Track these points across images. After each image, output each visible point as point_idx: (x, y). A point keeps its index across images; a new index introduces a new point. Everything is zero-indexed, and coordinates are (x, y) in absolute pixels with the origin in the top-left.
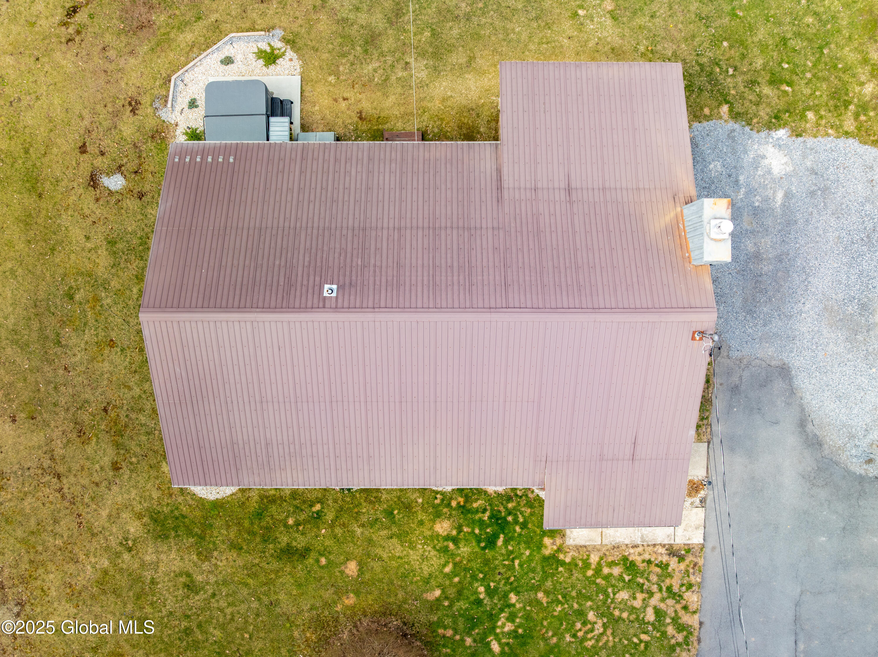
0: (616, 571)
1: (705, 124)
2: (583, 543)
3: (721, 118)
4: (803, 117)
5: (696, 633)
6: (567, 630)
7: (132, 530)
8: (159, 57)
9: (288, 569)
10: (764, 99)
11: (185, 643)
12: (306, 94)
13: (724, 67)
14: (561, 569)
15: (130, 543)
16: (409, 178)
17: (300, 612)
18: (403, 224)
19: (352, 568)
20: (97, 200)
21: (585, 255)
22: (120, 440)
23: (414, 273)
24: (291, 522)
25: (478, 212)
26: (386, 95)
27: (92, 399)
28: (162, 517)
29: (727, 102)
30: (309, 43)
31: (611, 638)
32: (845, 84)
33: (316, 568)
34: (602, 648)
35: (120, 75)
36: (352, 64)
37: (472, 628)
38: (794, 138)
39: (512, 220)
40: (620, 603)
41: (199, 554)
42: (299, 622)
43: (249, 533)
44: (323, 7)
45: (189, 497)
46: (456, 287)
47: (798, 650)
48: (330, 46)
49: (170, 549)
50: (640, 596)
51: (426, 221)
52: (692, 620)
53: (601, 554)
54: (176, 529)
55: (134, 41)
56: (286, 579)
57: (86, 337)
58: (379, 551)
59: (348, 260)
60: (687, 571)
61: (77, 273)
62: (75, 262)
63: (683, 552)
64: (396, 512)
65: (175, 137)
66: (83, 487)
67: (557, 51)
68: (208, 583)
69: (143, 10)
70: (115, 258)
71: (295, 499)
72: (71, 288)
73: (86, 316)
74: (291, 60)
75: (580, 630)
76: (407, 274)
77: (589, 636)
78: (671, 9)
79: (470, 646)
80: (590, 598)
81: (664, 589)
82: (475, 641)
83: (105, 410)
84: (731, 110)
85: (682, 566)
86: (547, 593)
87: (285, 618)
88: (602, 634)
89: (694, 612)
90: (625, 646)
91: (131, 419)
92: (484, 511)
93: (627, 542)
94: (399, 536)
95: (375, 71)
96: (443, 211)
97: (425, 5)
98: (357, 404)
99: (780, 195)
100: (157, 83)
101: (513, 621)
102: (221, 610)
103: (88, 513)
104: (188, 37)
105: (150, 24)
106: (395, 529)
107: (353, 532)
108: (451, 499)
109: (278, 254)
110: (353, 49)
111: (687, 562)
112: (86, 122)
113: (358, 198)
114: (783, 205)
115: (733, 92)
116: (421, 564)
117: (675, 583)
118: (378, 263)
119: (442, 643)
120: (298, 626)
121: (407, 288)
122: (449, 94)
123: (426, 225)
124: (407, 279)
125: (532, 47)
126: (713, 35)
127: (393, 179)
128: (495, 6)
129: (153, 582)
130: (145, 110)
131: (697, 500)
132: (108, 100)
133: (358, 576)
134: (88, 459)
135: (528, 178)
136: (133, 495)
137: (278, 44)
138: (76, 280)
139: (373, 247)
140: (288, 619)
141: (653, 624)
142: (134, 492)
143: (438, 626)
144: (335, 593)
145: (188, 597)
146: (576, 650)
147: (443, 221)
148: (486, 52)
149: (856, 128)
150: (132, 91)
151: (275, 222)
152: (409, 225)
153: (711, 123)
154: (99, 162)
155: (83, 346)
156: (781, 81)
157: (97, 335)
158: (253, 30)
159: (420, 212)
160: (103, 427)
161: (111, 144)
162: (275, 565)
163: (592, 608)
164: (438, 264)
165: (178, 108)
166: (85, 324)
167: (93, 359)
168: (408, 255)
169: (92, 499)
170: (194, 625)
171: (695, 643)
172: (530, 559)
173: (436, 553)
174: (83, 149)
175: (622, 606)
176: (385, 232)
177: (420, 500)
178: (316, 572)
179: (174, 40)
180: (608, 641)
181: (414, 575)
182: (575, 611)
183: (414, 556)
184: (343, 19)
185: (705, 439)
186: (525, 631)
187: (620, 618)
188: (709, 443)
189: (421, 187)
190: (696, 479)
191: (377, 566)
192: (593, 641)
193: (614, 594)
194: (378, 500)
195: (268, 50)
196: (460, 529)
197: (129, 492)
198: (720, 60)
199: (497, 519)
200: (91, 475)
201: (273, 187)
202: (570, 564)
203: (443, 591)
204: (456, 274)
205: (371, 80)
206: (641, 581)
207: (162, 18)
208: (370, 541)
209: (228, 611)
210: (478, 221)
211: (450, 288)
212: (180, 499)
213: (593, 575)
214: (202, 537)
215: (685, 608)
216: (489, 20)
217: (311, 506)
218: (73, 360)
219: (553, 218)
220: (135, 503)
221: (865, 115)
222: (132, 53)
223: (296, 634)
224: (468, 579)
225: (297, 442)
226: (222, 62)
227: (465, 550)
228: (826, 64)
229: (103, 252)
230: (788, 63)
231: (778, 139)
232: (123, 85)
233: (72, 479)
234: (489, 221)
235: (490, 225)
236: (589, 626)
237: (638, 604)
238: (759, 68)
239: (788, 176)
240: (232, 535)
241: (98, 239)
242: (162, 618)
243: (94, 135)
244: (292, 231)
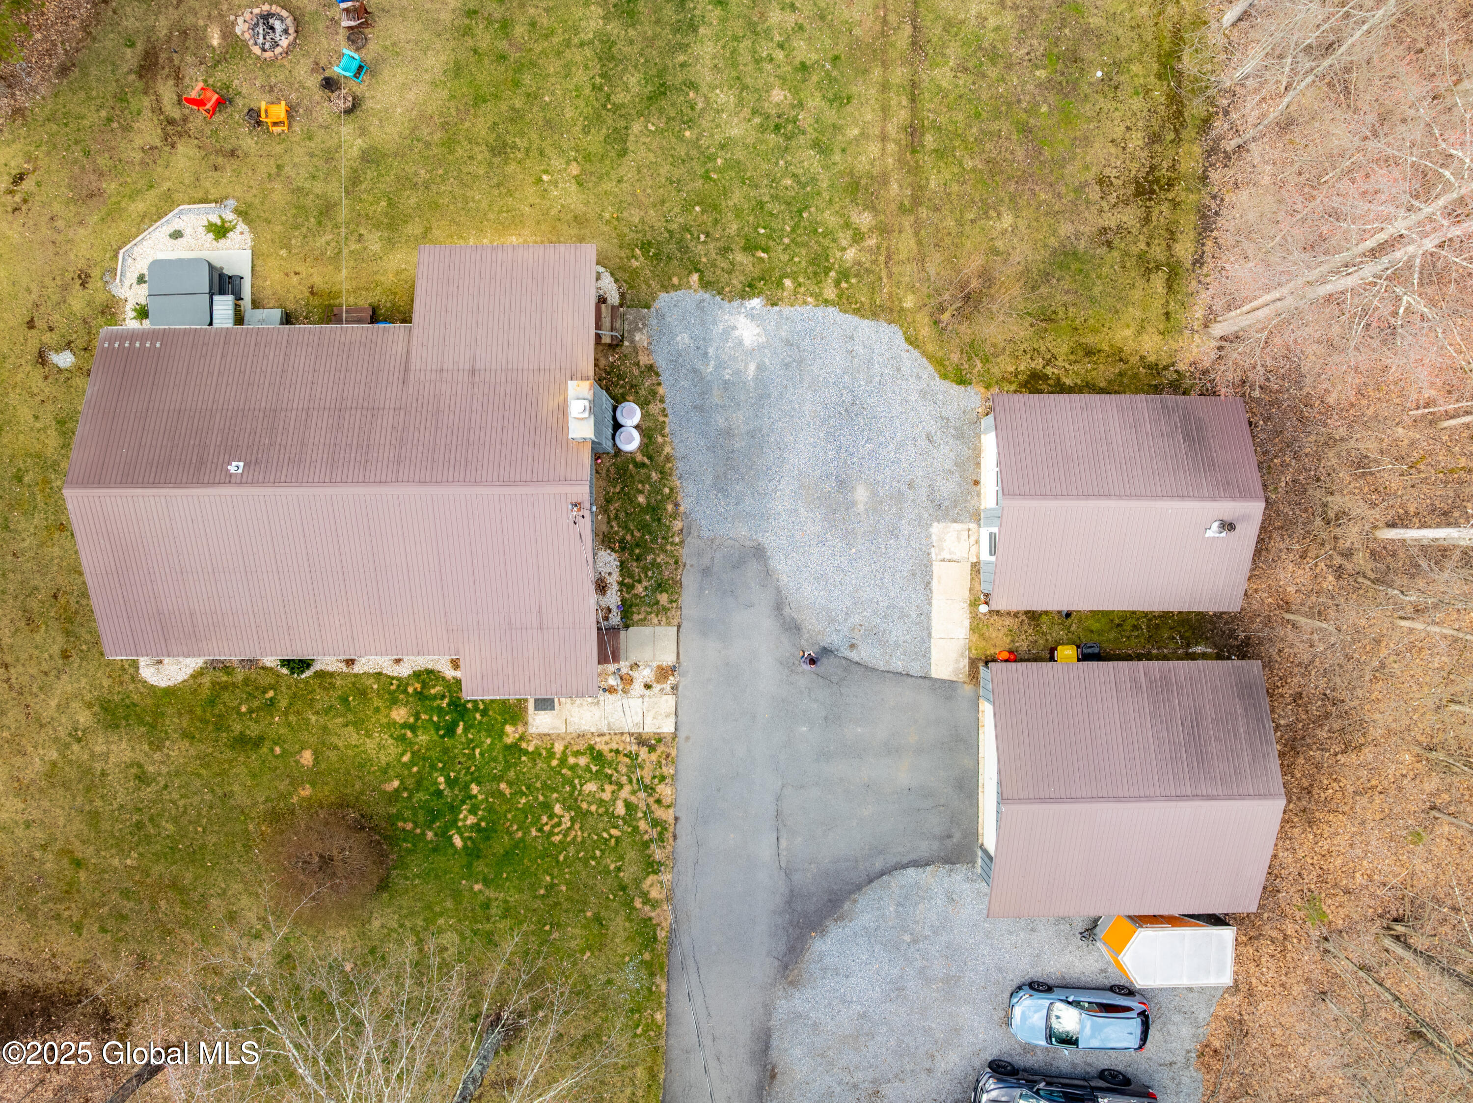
0: (583, 761)
1: (673, 294)
2: (546, 731)
3: (690, 287)
4: (780, 284)
5: (671, 829)
6: (533, 824)
7: (82, 720)
8: (109, 227)
9: (242, 759)
10: (737, 267)
11: (136, 838)
12: (258, 269)
13: (696, 234)
14: (524, 758)
15: (80, 733)
16: (323, 360)
17: (255, 804)
18: (311, 406)
19: (307, 758)
20: (46, 378)
21: (477, 433)
22: (70, 628)
23: (315, 451)
24: (244, 709)
25: (383, 393)
26: (338, 269)
27: (42, 585)
28: (113, 706)
29: (697, 270)
30: (262, 214)
31: (579, 833)
32: (825, 249)
33: (270, 758)
34: (569, 844)
35: (69, 246)
36: (305, 237)
37: (433, 821)
38: (769, 307)
39: (415, 401)
40: (588, 795)
41: (151, 744)
42: (254, 814)
43: (201, 721)
44: (278, 175)
45: (140, 685)
46: (352, 464)
47: (781, 847)
48: (284, 218)
49: (121, 740)
50: (609, 788)
51: (333, 402)
52: (667, 815)
53: (566, 742)
54: (126, 718)
55: (84, 210)
56: (241, 770)
57: (36, 521)
58: (334, 740)
59: (257, 440)
60: (659, 762)
61: (26, 455)
62: (23, 443)
63: (653, 742)
64: (351, 698)
65: (124, 312)
66: (32, 676)
67: (517, 220)
68: (159, 774)
69: (94, 177)
70: (65, 438)
71: (248, 685)
72: (19, 470)
73: (35, 499)
74: (242, 233)
75: (547, 824)
76: (309, 451)
77: (556, 830)
78: (639, 172)
79: (431, 841)
80: (555, 790)
81: (635, 781)
82: (436, 835)
83: (55, 597)
84: (701, 279)
85: (654, 757)
86: (510, 784)
87: (239, 810)
88: (569, 828)
89: (668, 807)
90: (595, 842)
91: (81, 605)
92: (443, 697)
93: (593, 730)
94: (355, 724)
95: (328, 243)
96: (351, 392)
97: (383, 172)
98: (270, 574)
99: (752, 367)
100: (108, 255)
101: (475, 814)
102: (174, 802)
103: (36, 703)
104: (139, 206)
105: (100, 192)
106: (350, 717)
107: (308, 719)
108: (407, 684)
109: (193, 435)
110: (307, 220)
111: (659, 752)
112: (34, 296)
113: (273, 381)
114: (756, 378)
115: (704, 260)
116: (378, 753)
117: (647, 774)
118: (284, 442)
119: (402, 837)
120: (252, 819)
121: (307, 465)
122: (403, 266)
123: (333, 406)
124: (309, 457)
125: (491, 216)
126: (685, 200)
127: (308, 361)
128: (455, 173)
129: (104, 774)
130: (95, 283)
131: (667, 687)
132: (57, 272)
133: (314, 766)
134: (36, 647)
135: (435, 360)
136: (83, 684)
137: (230, 216)
138: (25, 462)
139: (281, 427)
140: (242, 812)
141: (623, 819)
142: (84, 680)
143: (398, 819)
144: (291, 784)
145: (139, 789)
146: (543, 845)
147: (350, 401)
148: (444, 222)
149: (837, 295)
150: (81, 264)
151: (194, 404)
152: (317, 406)
153: (680, 293)
154: (48, 338)
155: (32, 530)
156: (757, 248)
157: (46, 519)
158: (205, 201)
159: (329, 393)
160: (52, 614)
161: (60, 319)
162: (229, 754)
163: (557, 800)
164: (339, 442)
165: (127, 283)
166: (35, 508)
167: (42, 545)
168: (312, 435)
169: (41, 689)
170: (146, 819)
171: (671, 840)
172: (492, 747)
173: (393, 741)
174: (31, 325)
175: (589, 799)
176: (294, 413)
177: (375, 686)
178: (270, 762)
179: (125, 209)
180: (576, 836)
181: (372, 765)
182: (540, 804)
183: (370, 745)
184: (298, 189)
185: (675, 622)
186: (488, 824)
187: (588, 811)
188: (679, 627)
189: (333, 369)
190: (665, 664)
191: (332, 755)
192: (561, 836)
193: (581, 786)
194: (333, 686)
195: (219, 222)
196: (417, 717)
197: (78, 681)
198: (691, 226)
199: (457, 706)
200: (40, 664)
201: (195, 370)
202: (533, 753)
203: (402, 783)
204: (354, 451)
205: (323, 254)
206: (610, 772)
207: (113, 186)
208: (325, 728)
209: (181, 803)
210: (382, 402)
211: (346, 464)
212: (131, 687)
213: (558, 765)
214: (153, 726)
215: (658, 801)
216: (449, 188)
217: (264, 692)
218: (22, 545)
219: (453, 398)
220: (85, 692)
221: (847, 282)
222: (81, 223)
223: (251, 827)
224: (427, 769)
225: (219, 612)
226: (171, 236)
227: (423, 738)
228: (805, 228)
229: (52, 432)
230: (765, 228)
231: (751, 309)
232: (72, 257)
233: (20, 669)
234: (393, 401)
235: (392, 406)
236: (556, 820)
237: (606, 796)
238: (733, 233)
239: (761, 347)
240: (184, 724)
241: (47, 419)
242: (113, 811)
243: (42, 309)
244: (208, 413)
